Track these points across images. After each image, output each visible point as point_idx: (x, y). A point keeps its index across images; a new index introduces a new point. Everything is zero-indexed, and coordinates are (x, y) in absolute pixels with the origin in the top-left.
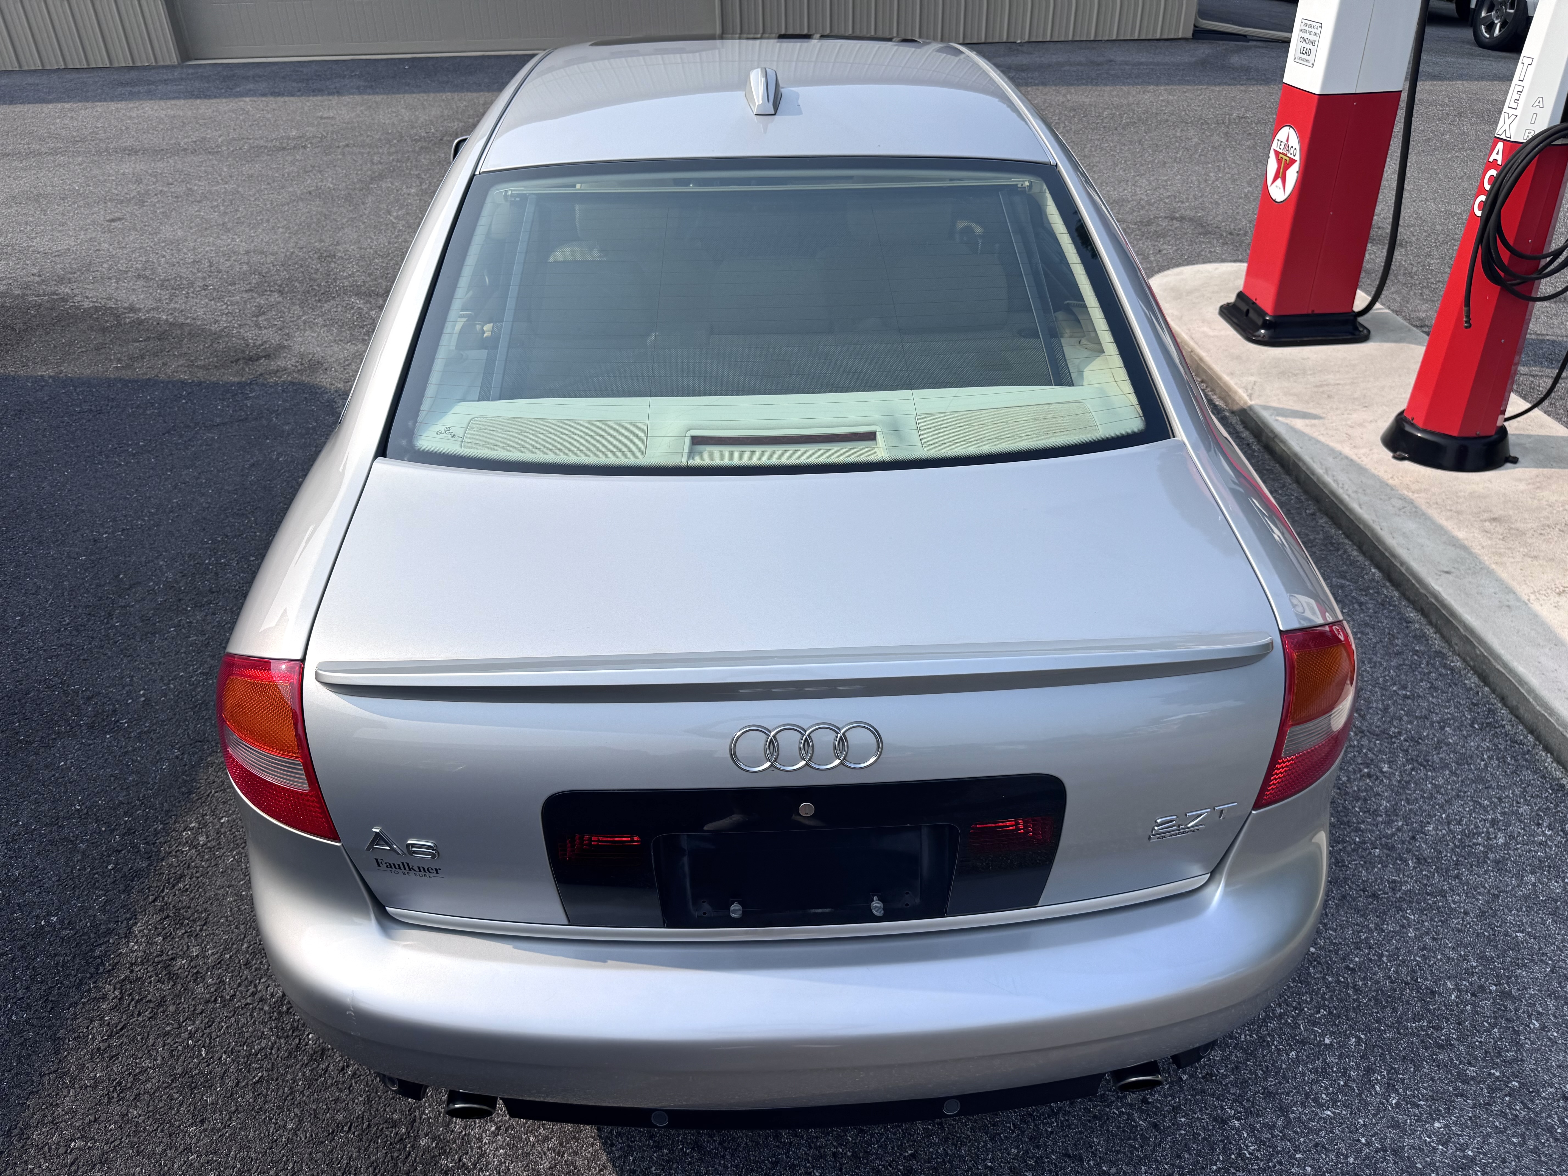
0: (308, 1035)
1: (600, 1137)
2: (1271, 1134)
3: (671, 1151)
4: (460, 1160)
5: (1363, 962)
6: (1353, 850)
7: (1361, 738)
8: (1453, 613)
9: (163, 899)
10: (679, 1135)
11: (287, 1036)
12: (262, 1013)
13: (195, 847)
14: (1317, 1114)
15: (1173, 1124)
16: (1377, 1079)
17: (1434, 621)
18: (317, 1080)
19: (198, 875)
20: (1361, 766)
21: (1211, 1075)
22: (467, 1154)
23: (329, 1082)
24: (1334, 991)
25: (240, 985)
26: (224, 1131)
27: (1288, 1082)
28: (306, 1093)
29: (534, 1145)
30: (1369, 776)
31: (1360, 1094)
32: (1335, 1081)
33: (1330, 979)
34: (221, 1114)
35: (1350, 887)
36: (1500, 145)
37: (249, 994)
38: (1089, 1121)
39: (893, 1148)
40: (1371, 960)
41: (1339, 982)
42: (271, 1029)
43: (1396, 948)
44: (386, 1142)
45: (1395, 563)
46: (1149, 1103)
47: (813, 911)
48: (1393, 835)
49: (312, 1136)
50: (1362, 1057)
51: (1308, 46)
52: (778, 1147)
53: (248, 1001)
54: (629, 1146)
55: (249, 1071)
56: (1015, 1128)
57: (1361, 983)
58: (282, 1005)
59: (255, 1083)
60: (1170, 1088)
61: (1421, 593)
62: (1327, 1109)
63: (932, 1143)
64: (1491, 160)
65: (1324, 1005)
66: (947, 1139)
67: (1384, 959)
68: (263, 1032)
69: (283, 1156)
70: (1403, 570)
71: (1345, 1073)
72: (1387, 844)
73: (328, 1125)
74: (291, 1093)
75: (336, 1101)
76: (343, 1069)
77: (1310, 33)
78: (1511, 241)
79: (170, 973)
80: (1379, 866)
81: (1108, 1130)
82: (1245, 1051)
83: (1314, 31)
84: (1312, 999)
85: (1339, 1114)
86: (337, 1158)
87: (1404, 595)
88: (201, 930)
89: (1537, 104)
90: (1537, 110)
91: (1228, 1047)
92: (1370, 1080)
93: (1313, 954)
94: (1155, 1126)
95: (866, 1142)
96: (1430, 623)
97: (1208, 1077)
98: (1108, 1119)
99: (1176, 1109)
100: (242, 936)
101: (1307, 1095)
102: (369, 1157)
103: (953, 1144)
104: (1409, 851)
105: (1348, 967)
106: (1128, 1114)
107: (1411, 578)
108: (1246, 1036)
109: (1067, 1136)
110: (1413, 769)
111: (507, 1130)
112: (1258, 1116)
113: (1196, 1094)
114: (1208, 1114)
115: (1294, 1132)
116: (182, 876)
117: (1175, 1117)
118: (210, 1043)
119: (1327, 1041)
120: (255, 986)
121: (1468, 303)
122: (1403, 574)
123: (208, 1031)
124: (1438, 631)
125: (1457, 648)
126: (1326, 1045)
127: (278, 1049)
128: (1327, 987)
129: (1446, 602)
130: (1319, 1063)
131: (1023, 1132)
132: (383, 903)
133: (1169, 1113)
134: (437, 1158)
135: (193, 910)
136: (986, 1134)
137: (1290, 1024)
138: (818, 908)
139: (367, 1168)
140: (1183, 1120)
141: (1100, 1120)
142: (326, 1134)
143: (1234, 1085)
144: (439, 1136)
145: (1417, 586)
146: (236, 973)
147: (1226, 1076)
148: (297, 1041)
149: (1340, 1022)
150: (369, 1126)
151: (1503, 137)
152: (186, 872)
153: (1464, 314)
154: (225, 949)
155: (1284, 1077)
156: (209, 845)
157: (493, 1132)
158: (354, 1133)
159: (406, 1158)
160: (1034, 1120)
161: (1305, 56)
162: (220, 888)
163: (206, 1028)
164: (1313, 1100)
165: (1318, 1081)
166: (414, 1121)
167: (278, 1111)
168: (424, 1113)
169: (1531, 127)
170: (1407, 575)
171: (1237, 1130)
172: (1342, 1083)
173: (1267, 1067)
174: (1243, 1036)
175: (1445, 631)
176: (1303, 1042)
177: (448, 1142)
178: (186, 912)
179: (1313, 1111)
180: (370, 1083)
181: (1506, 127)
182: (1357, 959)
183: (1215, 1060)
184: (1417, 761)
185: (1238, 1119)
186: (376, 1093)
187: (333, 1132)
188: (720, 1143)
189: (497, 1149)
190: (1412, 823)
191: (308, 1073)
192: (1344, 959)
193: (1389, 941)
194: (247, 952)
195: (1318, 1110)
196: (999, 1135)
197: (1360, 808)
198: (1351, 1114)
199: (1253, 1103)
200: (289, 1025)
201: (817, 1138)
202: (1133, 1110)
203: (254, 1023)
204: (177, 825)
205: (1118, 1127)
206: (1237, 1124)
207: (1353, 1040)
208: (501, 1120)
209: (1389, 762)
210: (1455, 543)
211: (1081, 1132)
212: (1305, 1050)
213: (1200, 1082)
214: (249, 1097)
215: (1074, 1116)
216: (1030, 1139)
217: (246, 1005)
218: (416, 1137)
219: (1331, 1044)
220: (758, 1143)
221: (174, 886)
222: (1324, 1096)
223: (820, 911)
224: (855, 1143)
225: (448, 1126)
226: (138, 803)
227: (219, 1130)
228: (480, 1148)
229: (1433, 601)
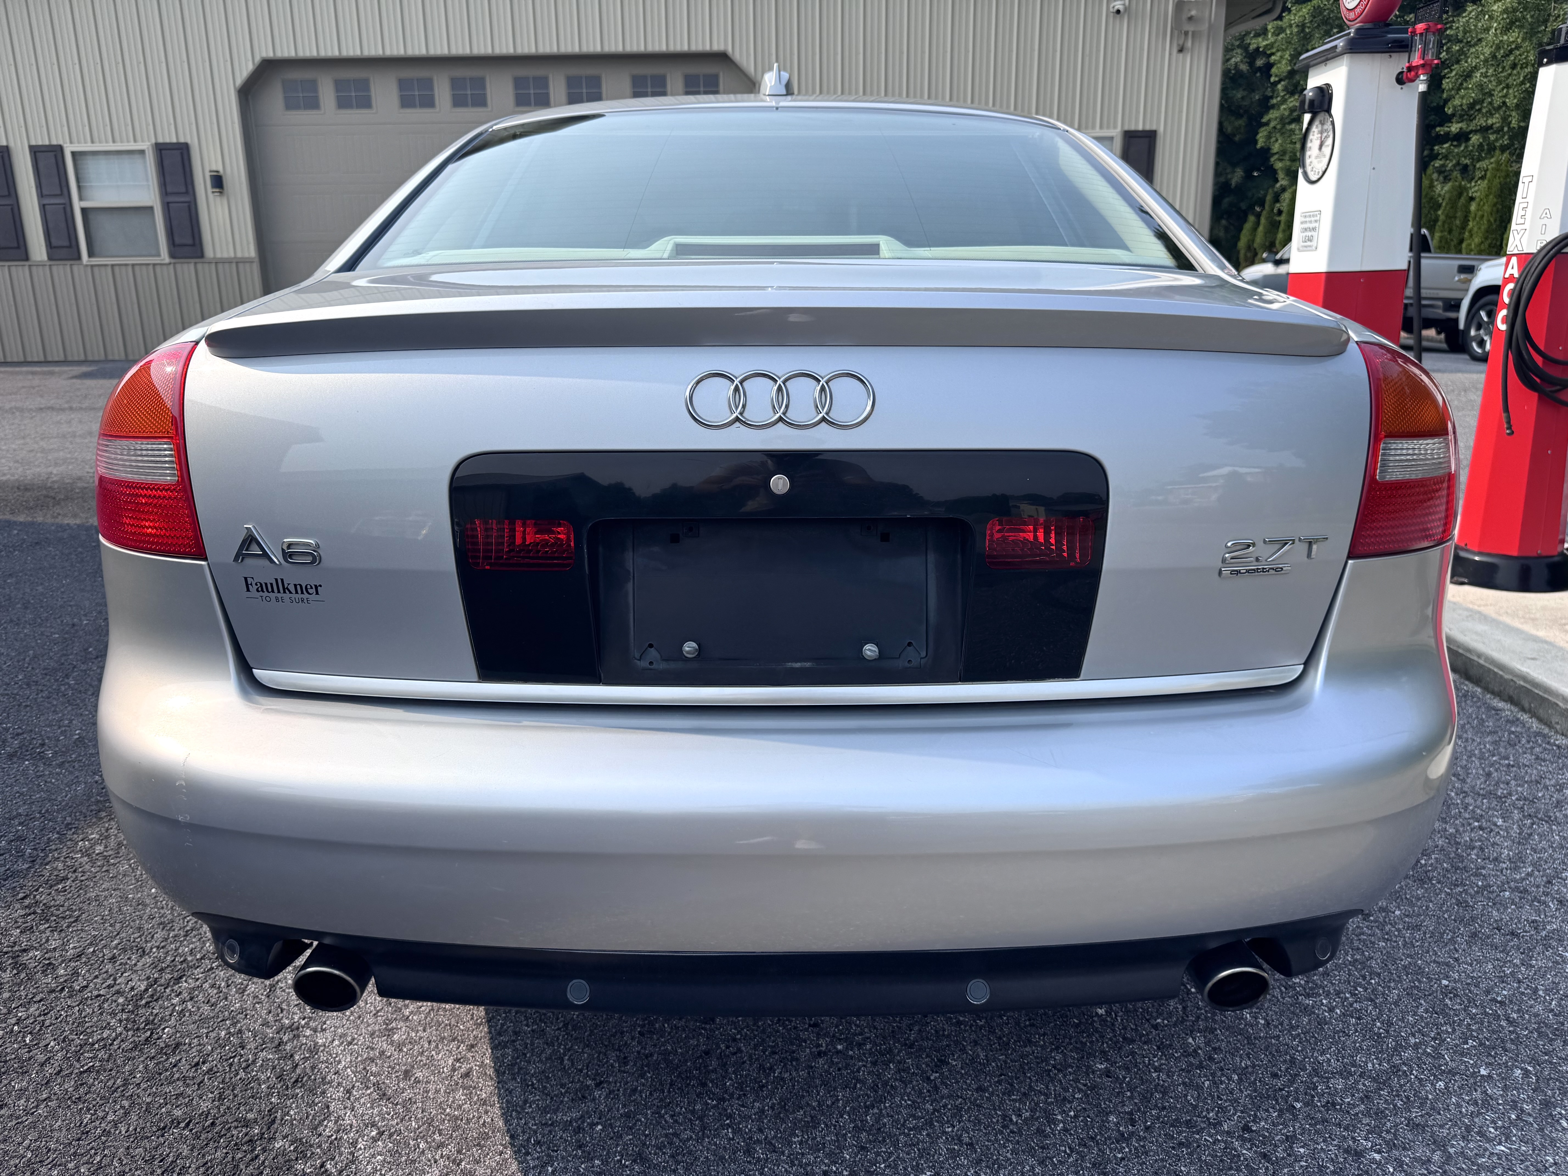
0: (164, 1029)
1: (512, 1145)
2: (1427, 1169)
3: (605, 1162)
4: (322, 1166)
5: (1514, 994)
6: (1477, 892)
7: (1464, 797)
8: (1547, 690)
9: (35, 896)
10: (617, 1145)
11: (138, 1029)
12: (114, 1005)
13: (88, 855)
14: (1486, 1150)
15: (1289, 1155)
16: (1560, 1114)
17: (1526, 705)
18: (160, 1074)
19: (83, 878)
20: (1471, 821)
21: (1334, 1104)
22: (332, 1159)
23: (176, 1076)
24: (1482, 1023)
25: (96, 977)
26: (25, 1118)
27: (1440, 1114)
28: (143, 1086)
29: (423, 1151)
30: (1481, 828)
31: (1541, 1130)
32: (1503, 1114)
33: (1474, 1011)
34: (28, 1100)
35: (1480, 926)
36: (1514, 260)
37: (104, 986)
38: (1173, 1148)
39: (905, 1169)
40: (1523, 993)
41: (1486, 1014)
42: (120, 1021)
43: (1554, 983)
44: (230, 1142)
45: (1472, 657)
46: (1252, 1131)
47: (789, 665)
48: (1523, 879)
49: (135, 1129)
50: (1534, 1091)
51: (1309, 234)
52: (749, 1162)
53: (101, 992)
54: (549, 1155)
55: (78, 1061)
56: (1072, 1151)
57: (1515, 1016)
58: (141, 999)
59: (81, 1073)
60: (1279, 1116)
61: (1506, 680)
62: (1500, 1144)
63: (958, 1164)
64: (1507, 276)
65: (1472, 1035)
66: (979, 1162)
67: (1541, 993)
68: (109, 1024)
69: (92, 1149)
70: (1482, 662)
71: (1514, 1105)
72: (1517, 888)
73: (160, 1120)
74: (123, 1085)
75: (178, 1096)
76: (197, 1064)
77: (1311, 222)
78: (1542, 347)
79: (16, 963)
80: (1513, 907)
81: (1200, 1159)
82: (1374, 1080)
83: (1313, 219)
84: (1454, 1030)
85: (1517, 1150)
86: (161, 1155)
87: (1486, 689)
88: (68, 927)
89: (1544, 215)
90: (1545, 221)
91: (1352, 1075)
92: (1551, 1115)
93: (1447, 986)
94: (1265, 1156)
95: (869, 1161)
96: (1523, 710)
97: (1331, 1105)
98: (1198, 1146)
99: (1290, 1139)
100: (115, 933)
101: (1468, 1129)
102: (204, 1156)
103: (987, 1167)
104: (1546, 894)
105: (1494, 1000)
106: (1226, 1142)
107: (1491, 667)
108: (1373, 1065)
109: (1144, 1163)
110: (1533, 824)
111: (391, 1135)
112: (1404, 1149)
113: (1316, 1124)
114: (1336, 1146)
115: (1458, 1169)
116: (66, 879)
117: (1291, 1147)
118: (40, 1030)
119: (1483, 1072)
120: (115, 979)
121: (1506, 409)
122: (1483, 666)
123: (42, 1018)
124: (1533, 714)
125: (1558, 727)
126: (1482, 1076)
127: (122, 1041)
128: (1471, 1018)
129: (1537, 680)
130: (1477, 1095)
131: (1083, 1158)
132: (252, 666)
133: (1282, 1142)
134: (292, 1163)
135: (66, 909)
136: (1033, 1156)
137: (1429, 1053)
138: (796, 662)
139: (198, 1168)
140: (1302, 1150)
141: (1188, 1147)
142: (154, 1129)
143: (1367, 1114)
144: (301, 1139)
145: (1501, 673)
146: (96, 966)
147: (1354, 1106)
148: (149, 1033)
149: (1496, 1053)
150: (213, 1124)
151: (1516, 252)
152: (70, 875)
153: (1505, 420)
154: (91, 944)
155: (1433, 1108)
156: (105, 854)
157: (373, 1138)
158: (191, 1130)
159: (252, 1160)
160: (1098, 1144)
161: (1309, 243)
162: (104, 890)
163: (40, 1015)
164: (1479, 1133)
165: (1479, 1114)
166: (273, 1122)
167: (101, 1102)
168: (288, 1114)
169: (1542, 237)
170: (1487, 665)
171: (1379, 1164)
172: (1513, 1117)
173: (1408, 1098)
174: (1370, 1065)
175: (1541, 712)
176: (1452, 1072)
177: (311, 1146)
178: (57, 910)
179: (1480, 1146)
180: (227, 1080)
181: (1517, 242)
182: (1505, 992)
183: (1336, 1089)
184: (1536, 817)
185: (1379, 1152)
186: (232, 1091)
187: (164, 1128)
188: (672, 1156)
189: (373, 1156)
190: (1545, 870)
191: (151, 1066)
192: (1488, 992)
193: (1543, 976)
194: (116, 947)
195: (1487, 1145)
196: (1051, 1159)
197: (1476, 855)
198: (1534, 1150)
199: (1395, 1135)
200: (143, 1018)
201: (803, 1154)
202: (1232, 1137)
203: (101, 1014)
204: (75, 836)
205: (1214, 1156)
206: (1377, 1157)
207: (1518, 1072)
208: (386, 1125)
209: (1503, 818)
210: (1536, 639)
211: (1162, 1160)
212: (1455, 1080)
213: (1320, 1111)
214: (69, 1085)
215: (1152, 1142)
216: (1094, 1165)
217: (97, 996)
218: (272, 1139)
219: (1490, 1076)
220: (722, 1158)
221: (51, 887)
222: (1492, 1130)
223: (798, 665)
224: (855, 1161)
225: (316, 1129)
226: (38, 815)
227: (17, 1118)
228: (352, 1153)
229: (1522, 683)
